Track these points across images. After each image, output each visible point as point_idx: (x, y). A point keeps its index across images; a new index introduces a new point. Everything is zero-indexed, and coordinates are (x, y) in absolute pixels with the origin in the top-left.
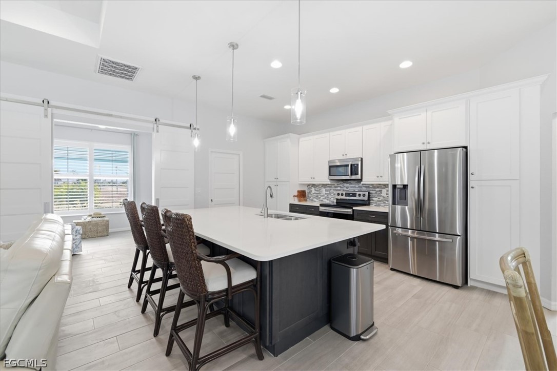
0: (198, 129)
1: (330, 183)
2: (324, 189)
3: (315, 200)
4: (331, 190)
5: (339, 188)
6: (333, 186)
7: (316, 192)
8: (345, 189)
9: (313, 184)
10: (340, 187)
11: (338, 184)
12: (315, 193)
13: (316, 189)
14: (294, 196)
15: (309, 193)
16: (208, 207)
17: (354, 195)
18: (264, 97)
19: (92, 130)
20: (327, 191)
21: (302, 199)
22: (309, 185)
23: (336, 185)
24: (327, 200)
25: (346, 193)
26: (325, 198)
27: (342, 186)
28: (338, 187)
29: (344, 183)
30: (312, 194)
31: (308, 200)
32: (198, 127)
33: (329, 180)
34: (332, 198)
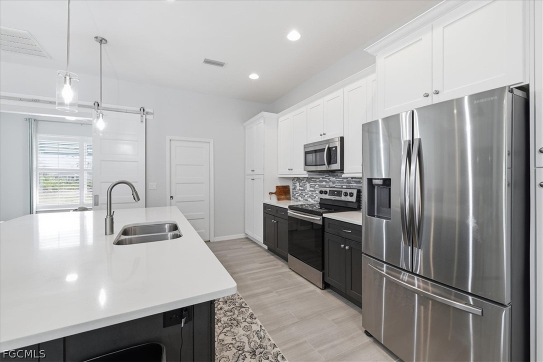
0: (152, 114)
1: (307, 176)
2: (309, 184)
3: (300, 198)
4: (315, 185)
5: (324, 183)
6: (318, 180)
7: (301, 188)
8: (331, 184)
9: (298, 178)
10: (326, 181)
11: (323, 178)
12: (300, 190)
13: (301, 184)
14: (271, 193)
15: (294, 189)
16: (166, 206)
17: (339, 193)
18: (207, 62)
19: (82, 124)
20: (312, 187)
21: (283, 197)
22: (293, 179)
23: (321, 179)
24: (312, 199)
25: (330, 191)
26: (310, 197)
27: (327, 180)
28: (324, 181)
29: (330, 176)
30: (296, 190)
31: (292, 198)
32: (151, 111)
33: (306, 172)
34: (306, 196)
